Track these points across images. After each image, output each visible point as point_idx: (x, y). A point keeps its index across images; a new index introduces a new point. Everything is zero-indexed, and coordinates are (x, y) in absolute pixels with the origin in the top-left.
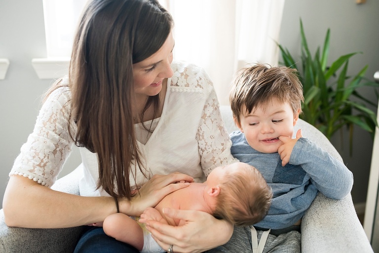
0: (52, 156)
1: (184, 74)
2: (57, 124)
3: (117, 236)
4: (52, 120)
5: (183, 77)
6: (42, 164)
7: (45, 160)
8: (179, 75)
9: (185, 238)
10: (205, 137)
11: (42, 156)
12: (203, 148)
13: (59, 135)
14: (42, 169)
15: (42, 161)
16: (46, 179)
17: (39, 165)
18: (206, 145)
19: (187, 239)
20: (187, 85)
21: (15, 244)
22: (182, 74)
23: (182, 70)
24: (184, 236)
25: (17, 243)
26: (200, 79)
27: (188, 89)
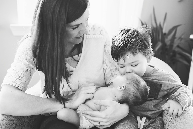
0: (25, 74)
1: (93, 28)
2: (27, 56)
3: (66, 120)
4: (24, 54)
5: (92, 30)
6: (20, 78)
7: (22, 76)
8: (90, 29)
9: (107, 117)
10: (106, 63)
11: (20, 73)
12: (105, 69)
13: (29, 62)
14: (20, 81)
15: (20, 76)
16: (23, 86)
17: (18, 79)
18: (107, 67)
19: (108, 117)
20: (95, 34)
21: (7, 125)
22: (92, 28)
23: (92, 27)
24: (106, 116)
25: (8, 124)
26: (102, 30)
27: (95, 36)
